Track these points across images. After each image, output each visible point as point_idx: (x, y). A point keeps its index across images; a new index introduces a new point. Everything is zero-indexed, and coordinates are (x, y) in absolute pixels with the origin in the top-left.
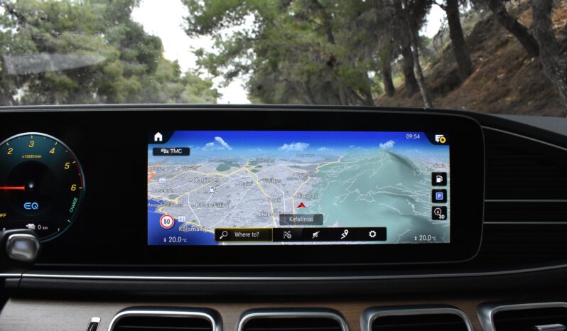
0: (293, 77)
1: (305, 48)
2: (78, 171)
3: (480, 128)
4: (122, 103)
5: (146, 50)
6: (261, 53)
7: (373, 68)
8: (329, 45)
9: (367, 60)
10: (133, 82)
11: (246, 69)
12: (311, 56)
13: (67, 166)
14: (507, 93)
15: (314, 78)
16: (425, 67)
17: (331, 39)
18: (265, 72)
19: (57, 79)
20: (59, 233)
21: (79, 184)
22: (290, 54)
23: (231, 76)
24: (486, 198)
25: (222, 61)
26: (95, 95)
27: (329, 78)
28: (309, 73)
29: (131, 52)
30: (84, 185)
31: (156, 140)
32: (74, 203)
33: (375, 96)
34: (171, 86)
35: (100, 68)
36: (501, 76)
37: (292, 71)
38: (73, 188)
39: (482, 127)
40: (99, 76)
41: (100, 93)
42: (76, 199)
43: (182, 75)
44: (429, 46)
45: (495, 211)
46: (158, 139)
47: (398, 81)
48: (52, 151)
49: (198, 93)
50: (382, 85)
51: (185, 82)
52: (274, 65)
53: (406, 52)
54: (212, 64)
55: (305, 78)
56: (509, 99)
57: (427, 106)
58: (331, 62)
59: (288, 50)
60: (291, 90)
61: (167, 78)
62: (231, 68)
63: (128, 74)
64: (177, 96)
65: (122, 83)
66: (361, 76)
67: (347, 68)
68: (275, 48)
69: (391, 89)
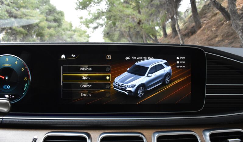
0: (123, 29)
1: (128, 16)
2: (27, 72)
3: (204, 53)
4: (47, 41)
5: (58, 16)
6: (109, 18)
7: (158, 25)
8: (138, 15)
9: (155, 22)
10: (52, 31)
11: (102, 25)
12: (131, 20)
13: (23, 69)
14: (216, 37)
15: (132, 30)
16: (181, 25)
17: (140, 12)
18: (110, 27)
19: (18, 29)
20: (19, 99)
21: (28, 77)
22: (121, 19)
23: (95, 28)
24: (207, 84)
25: (91, 22)
26: (35, 37)
27: (138, 30)
28: (130, 28)
29: (51, 17)
30: (30, 78)
31: (62, 58)
32: (26, 86)
33: (158, 38)
34: (69, 33)
35: (37, 25)
36: (214, 29)
37: (122, 26)
38: (26, 79)
39: (205, 52)
40: (37, 28)
41: (37, 36)
42: (26, 84)
43: (73, 28)
44: (182, 16)
45: (211, 89)
46: (63, 57)
47: (169, 31)
48: (16, 63)
49: (80, 36)
50: (162, 33)
51: (75, 31)
52: (114, 24)
53: (172, 18)
54: (87, 23)
55: (127, 30)
56: (217, 39)
57: (181, 42)
58: (139, 23)
59: (120, 17)
60: (122, 35)
61: (67, 29)
62: (95, 25)
63: (49, 27)
64: (71, 37)
65: (47, 31)
66: (153, 29)
67: (146, 25)
68: (115, 16)
69: (166, 34)
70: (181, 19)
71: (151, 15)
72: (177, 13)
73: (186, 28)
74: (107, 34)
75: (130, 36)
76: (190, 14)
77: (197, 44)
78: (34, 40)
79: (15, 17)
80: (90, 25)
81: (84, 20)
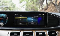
0: (30, 8)
1: (31, 5)
4: (11, 11)
5: (14, 5)
7: (38, 7)
14: (52, 10)
16: (44, 7)
17: (34, 4)
23: (23, 8)
25: (22, 6)
26: (8, 10)
28: (31, 8)
33: (38, 10)
35: (9, 7)
44: (44, 5)
50: (39, 9)
51: (18, 9)
52: (28, 7)
53: (42, 6)
54: (21, 7)
57: (44, 11)
58: (34, 7)
63: (12, 8)
64: (17, 10)
65: (11, 9)
66: (37, 8)
68: (28, 5)
69: (40, 10)
70: (44, 6)
71: (37, 5)
72: (43, 5)
73: (45, 8)
74: (26, 9)
75: (31, 10)
76: (46, 5)
78: (8, 11)
79: (4, 5)
80: (22, 7)
81: (20, 6)
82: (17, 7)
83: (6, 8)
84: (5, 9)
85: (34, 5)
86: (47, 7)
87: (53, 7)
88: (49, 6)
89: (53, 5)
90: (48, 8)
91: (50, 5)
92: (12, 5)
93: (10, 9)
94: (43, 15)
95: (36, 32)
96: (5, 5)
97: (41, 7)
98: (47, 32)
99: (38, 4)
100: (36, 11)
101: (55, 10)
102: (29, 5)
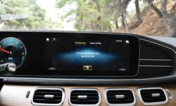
0: (87, 23)
1: (91, 13)
4: (33, 29)
5: (42, 13)
6: (78, 15)
7: (112, 20)
9: (110, 19)
10: (37, 23)
11: (73, 20)
12: (93, 16)
14: (153, 29)
15: (94, 23)
16: (128, 20)
17: (99, 11)
18: (79, 21)
22: (86, 16)
23: (68, 21)
25: (65, 17)
26: (25, 27)
27: (98, 23)
28: (92, 22)
33: (112, 29)
34: (48, 24)
35: (27, 19)
36: (151, 24)
37: (87, 21)
40: (26, 21)
44: (129, 14)
47: (120, 24)
49: (57, 27)
50: (115, 26)
51: (53, 23)
52: (81, 19)
53: (122, 16)
54: (62, 18)
55: (90, 23)
56: (153, 31)
57: (128, 32)
58: (99, 19)
60: (87, 27)
61: (48, 22)
63: (35, 20)
64: (51, 28)
65: (33, 23)
66: (108, 23)
67: (104, 20)
68: (82, 13)
69: (117, 27)
70: (129, 16)
71: (107, 13)
72: (126, 12)
73: (132, 23)
74: (77, 26)
75: (92, 27)
76: (135, 13)
77: (139, 34)
78: (24, 29)
79: (11, 13)
80: (64, 19)
81: (60, 16)
82: (51, 20)
83: (17, 20)
84: (15, 24)
85: (101, 14)
86: (137, 20)
87: (155, 21)
88: (143, 18)
89: (156, 15)
90: (140, 21)
91: (148, 14)
92: (37, 13)
93: (28, 25)
94: (127, 42)
95: (107, 90)
96: (15, 14)
97: (120, 19)
98: (139, 90)
99: (113, 11)
100: (106, 31)
101: (162, 30)
102: (85, 12)
